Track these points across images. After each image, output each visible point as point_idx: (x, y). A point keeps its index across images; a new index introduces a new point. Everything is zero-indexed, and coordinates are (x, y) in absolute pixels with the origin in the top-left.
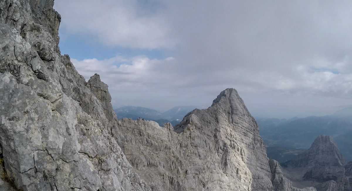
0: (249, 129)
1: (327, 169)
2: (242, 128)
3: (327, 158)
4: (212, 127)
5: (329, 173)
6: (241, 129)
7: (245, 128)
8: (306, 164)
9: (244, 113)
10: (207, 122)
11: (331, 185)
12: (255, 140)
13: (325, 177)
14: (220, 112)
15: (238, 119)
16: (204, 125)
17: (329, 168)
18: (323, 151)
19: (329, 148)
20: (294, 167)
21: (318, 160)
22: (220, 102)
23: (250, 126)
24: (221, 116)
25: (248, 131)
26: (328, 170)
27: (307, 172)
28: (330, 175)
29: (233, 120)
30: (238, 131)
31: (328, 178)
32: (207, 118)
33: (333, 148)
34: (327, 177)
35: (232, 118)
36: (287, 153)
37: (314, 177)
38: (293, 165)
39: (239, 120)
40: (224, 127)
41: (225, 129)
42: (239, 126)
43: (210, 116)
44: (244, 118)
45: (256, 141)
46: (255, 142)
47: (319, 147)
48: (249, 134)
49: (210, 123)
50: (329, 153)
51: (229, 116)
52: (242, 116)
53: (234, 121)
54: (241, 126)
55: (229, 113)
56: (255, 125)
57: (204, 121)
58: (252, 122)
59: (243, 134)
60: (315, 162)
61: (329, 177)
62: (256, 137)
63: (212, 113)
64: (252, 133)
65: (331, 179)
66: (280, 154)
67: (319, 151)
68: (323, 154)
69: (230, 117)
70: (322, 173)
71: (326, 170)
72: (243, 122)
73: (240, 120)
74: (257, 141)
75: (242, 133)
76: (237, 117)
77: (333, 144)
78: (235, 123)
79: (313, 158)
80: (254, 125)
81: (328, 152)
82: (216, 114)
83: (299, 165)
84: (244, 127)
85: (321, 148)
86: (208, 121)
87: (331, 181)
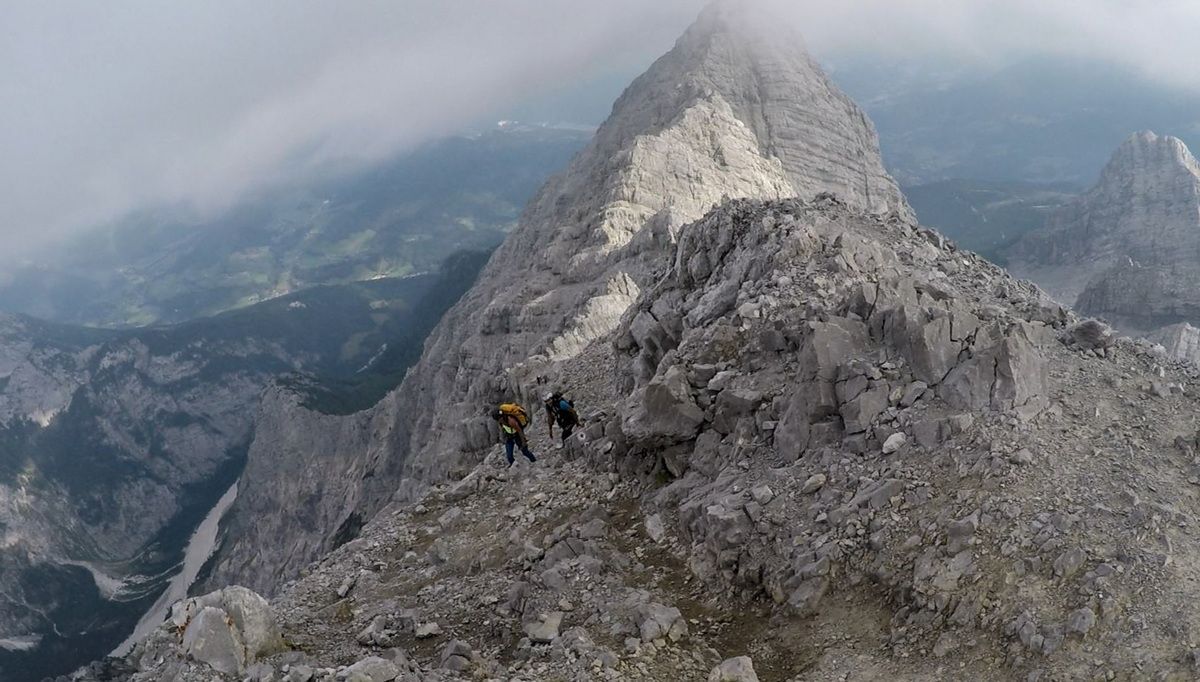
0: (839, 154)
1: (1164, 279)
2: (810, 153)
3: (1166, 228)
4: (710, 193)
5: (1172, 295)
6: (806, 156)
7: (824, 150)
8: (1082, 253)
9: (813, 89)
10: (689, 176)
11: (1182, 341)
12: (867, 194)
13: (1158, 308)
14: (723, 120)
15: (791, 121)
16: (678, 193)
17: (1172, 274)
18: (1148, 202)
19: (1174, 189)
20: (1036, 263)
21: (1131, 235)
22: (708, 63)
23: (843, 141)
24: (730, 135)
25: (834, 162)
26: (1167, 283)
27: (1087, 290)
28: (1179, 302)
29: (769, 126)
30: (797, 169)
31: (1169, 312)
32: (684, 162)
33: (1191, 186)
34: (1166, 309)
35: (765, 118)
36: (1002, 203)
37: (1115, 310)
38: (1032, 257)
39: (795, 123)
40: (749, 178)
41: (754, 186)
42: (798, 148)
43: (694, 150)
44: (813, 110)
45: (871, 197)
46: (869, 200)
47: (1131, 183)
48: (841, 171)
49: (699, 180)
50: (1171, 208)
51: (752, 111)
52: (803, 102)
53: (775, 127)
54: (804, 146)
55: (751, 99)
56: (861, 127)
57: (676, 176)
58: (847, 120)
59: (818, 175)
60: (1119, 243)
61: (1173, 309)
62: (870, 178)
63: (698, 138)
64: (852, 164)
65: (1180, 319)
66: (974, 209)
67: (1133, 200)
68: (1148, 211)
69: (758, 117)
70: (1147, 293)
71: (1159, 282)
72: (810, 128)
73: (800, 120)
74: (877, 197)
75: (815, 174)
76: (787, 112)
77: (1189, 173)
78: (781, 135)
79: (1108, 230)
80: (857, 131)
81: (1169, 203)
82: (713, 134)
83: (1054, 254)
84: (817, 146)
85: (1138, 186)
86: (693, 174)
87: (1181, 325)
